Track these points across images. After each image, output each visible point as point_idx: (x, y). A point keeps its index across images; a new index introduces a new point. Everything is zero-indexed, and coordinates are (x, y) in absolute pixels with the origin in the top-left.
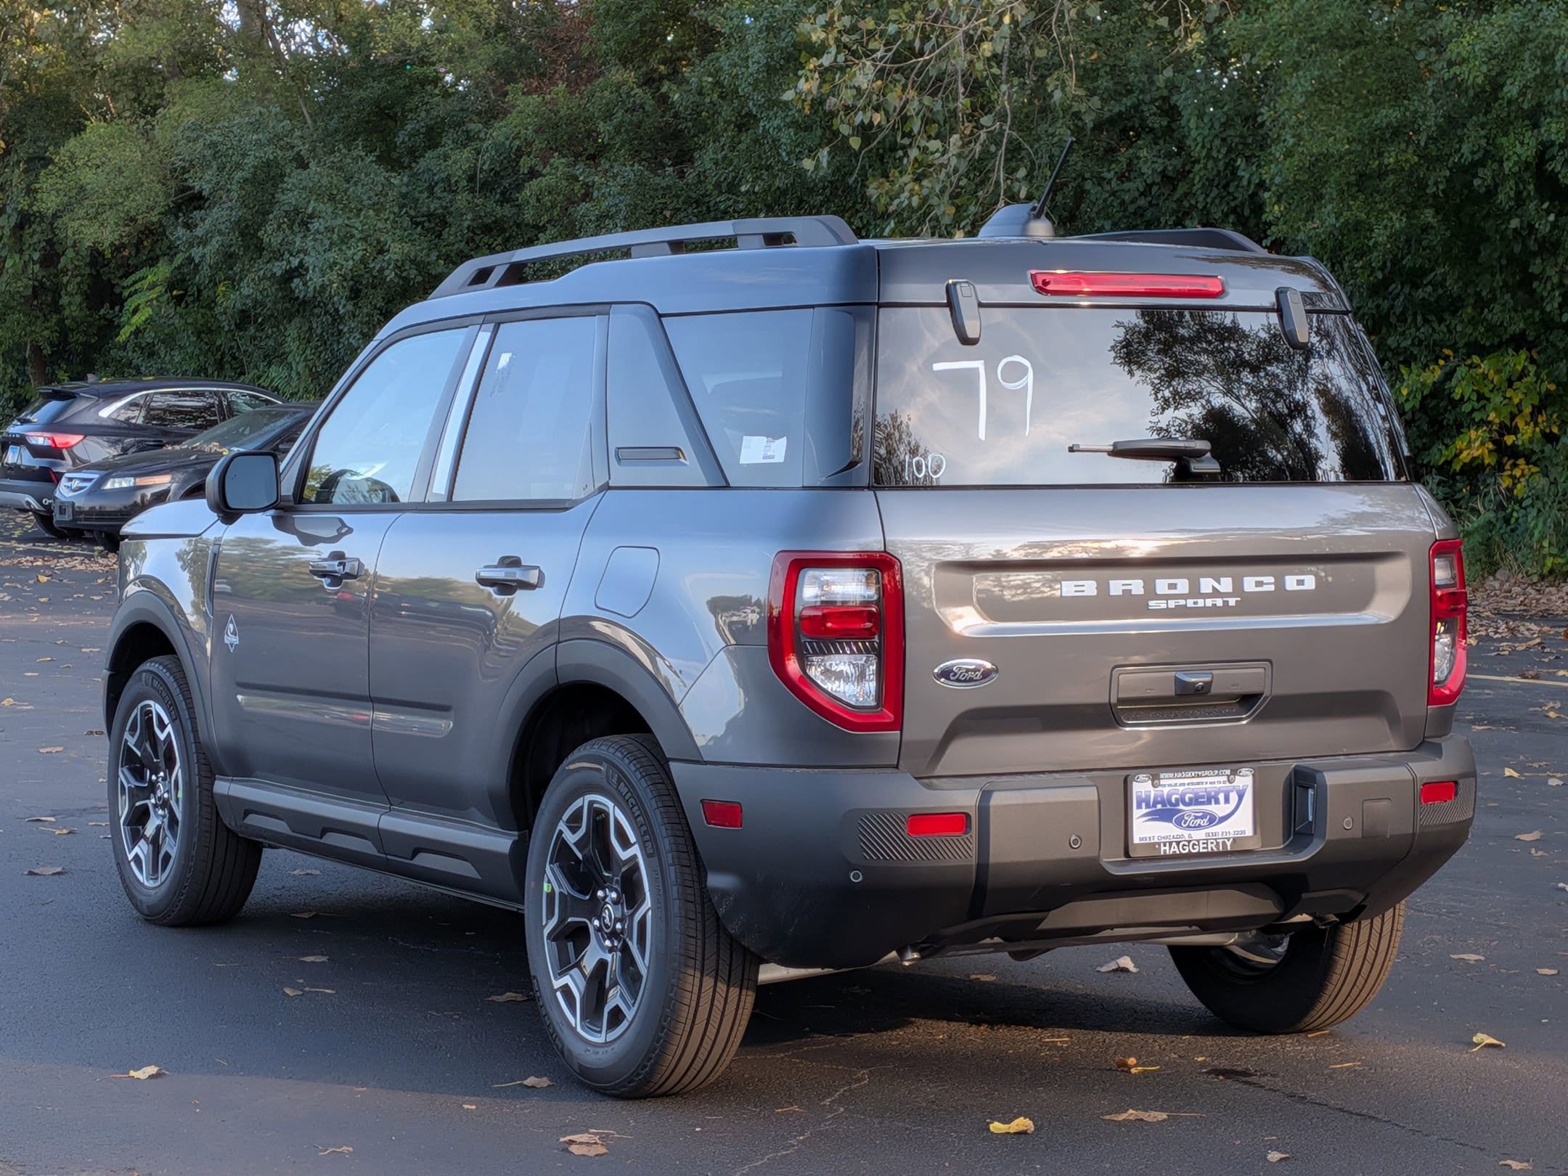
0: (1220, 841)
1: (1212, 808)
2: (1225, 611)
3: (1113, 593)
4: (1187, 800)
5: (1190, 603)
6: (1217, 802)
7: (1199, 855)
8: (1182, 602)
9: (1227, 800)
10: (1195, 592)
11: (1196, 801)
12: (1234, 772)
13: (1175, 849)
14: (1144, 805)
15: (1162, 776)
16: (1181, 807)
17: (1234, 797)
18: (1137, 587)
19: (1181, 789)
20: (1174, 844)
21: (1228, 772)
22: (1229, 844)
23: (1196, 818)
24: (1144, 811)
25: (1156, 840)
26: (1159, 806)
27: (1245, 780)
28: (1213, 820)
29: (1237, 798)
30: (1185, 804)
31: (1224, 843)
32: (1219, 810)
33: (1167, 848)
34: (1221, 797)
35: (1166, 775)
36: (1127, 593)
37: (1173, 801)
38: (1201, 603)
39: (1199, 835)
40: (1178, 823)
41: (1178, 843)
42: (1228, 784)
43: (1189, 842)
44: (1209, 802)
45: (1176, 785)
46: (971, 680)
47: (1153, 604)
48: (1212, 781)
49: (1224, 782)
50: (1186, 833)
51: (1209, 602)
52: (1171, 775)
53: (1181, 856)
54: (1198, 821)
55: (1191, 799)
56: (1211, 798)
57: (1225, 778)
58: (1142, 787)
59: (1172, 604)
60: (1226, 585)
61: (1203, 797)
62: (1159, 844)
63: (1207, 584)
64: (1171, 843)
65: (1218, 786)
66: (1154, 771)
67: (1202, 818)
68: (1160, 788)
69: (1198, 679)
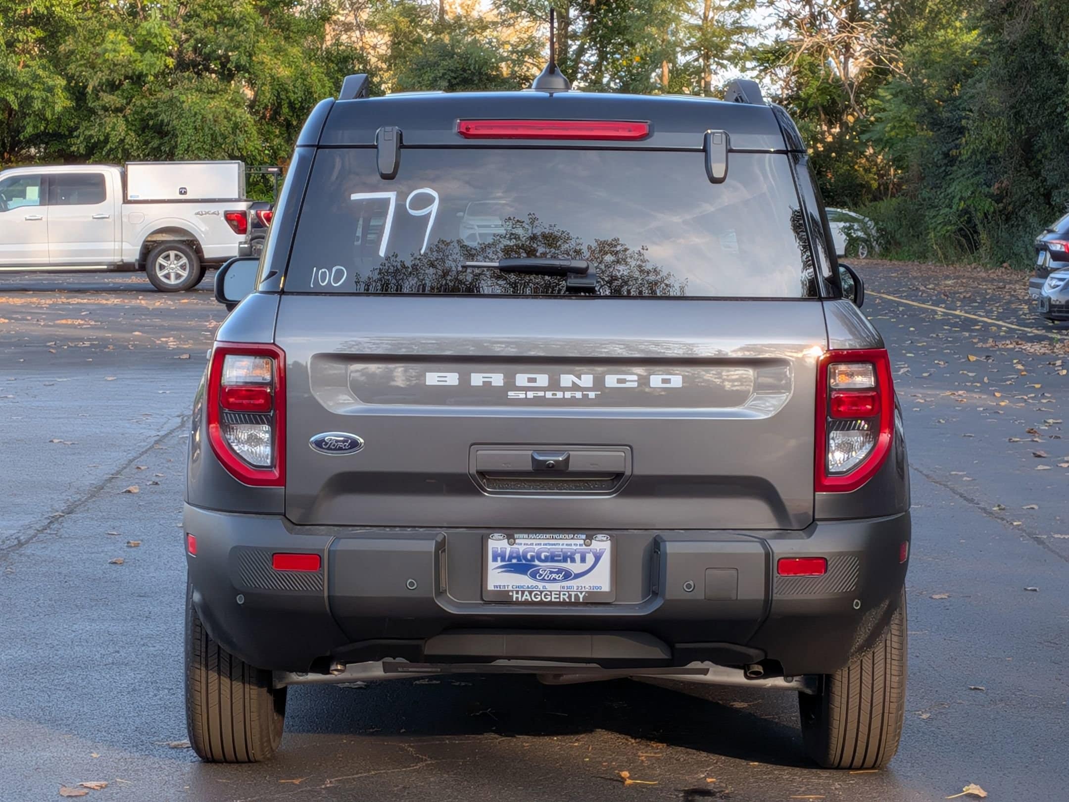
0: (573, 594)
1: (568, 566)
2: (585, 401)
3: (473, 383)
4: (543, 557)
5: (549, 395)
6: (573, 560)
7: (551, 603)
8: (541, 394)
9: (583, 560)
10: (554, 385)
11: (552, 558)
12: (590, 538)
13: (527, 597)
14: (499, 559)
15: (516, 536)
16: (537, 563)
17: (590, 559)
18: (497, 379)
19: (537, 548)
20: (526, 593)
21: (584, 537)
22: (581, 596)
23: (551, 572)
24: (499, 563)
25: (510, 588)
26: (514, 561)
27: (603, 544)
28: (568, 575)
29: (594, 559)
30: (540, 560)
31: (576, 596)
32: (576, 567)
33: (520, 596)
34: (578, 557)
35: (521, 536)
36: (487, 384)
37: (529, 557)
38: (559, 395)
39: (550, 586)
40: (533, 576)
41: (530, 593)
42: (584, 547)
43: (541, 592)
44: (565, 560)
45: (532, 544)
46: (340, 449)
47: (511, 394)
48: (572, 543)
49: (580, 545)
50: (541, 585)
51: (568, 395)
52: (526, 536)
53: (533, 603)
54: (554, 575)
55: (546, 557)
56: (568, 557)
57: (582, 542)
58: (497, 544)
59: (530, 395)
60: (587, 380)
61: (559, 556)
62: (512, 591)
63: (567, 380)
64: (523, 592)
65: (575, 547)
66: (509, 532)
67: (557, 573)
68: (515, 546)
69: (551, 459)
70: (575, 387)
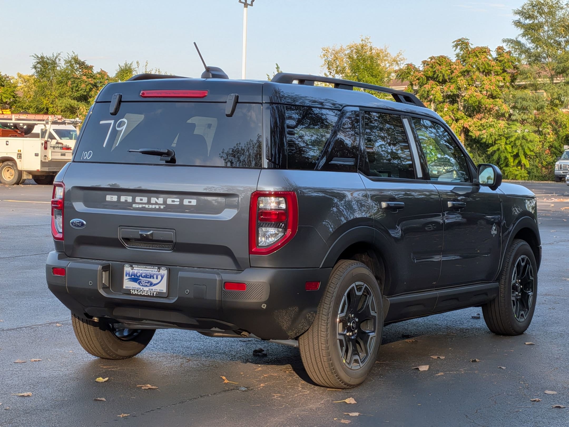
0: (152, 292)
1: (151, 280)
2: (159, 210)
3: (122, 200)
4: (143, 276)
5: (147, 206)
6: (153, 278)
7: (144, 296)
8: (144, 206)
9: (157, 278)
10: (149, 202)
11: (146, 276)
12: (159, 268)
13: (136, 292)
14: (128, 275)
15: (134, 266)
16: (141, 278)
17: (160, 277)
18: (130, 199)
19: (141, 271)
20: (136, 291)
21: (157, 268)
22: (155, 294)
23: (146, 282)
24: (128, 277)
25: (131, 288)
26: (133, 277)
27: (164, 272)
28: (151, 284)
29: (161, 278)
30: (142, 277)
31: (153, 293)
32: (154, 281)
33: (134, 291)
34: (155, 276)
36: (126, 201)
37: (138, 275)
38: (151, 206)
39: (145, 288)
40: (139, 283)
41: (137, 290)
42: (157, 272)
43: (141, 290)
44: (151, 278)
45: (139, 270)
47: (134, 205)
48: (153, 271)
49: (156, 271)
50: (142, 287)
51: (154, 206)
52: (137, 266)
53: (138, 295)
54: (146, 284)
55: (144, 276)
56: (151, 276)
57: (157, 270)
58: (127, 269)
59: (140, 206)
60: (161, 201)
61: (148, 275)
62: (131, 290)
63: (153, 200)
64: (135, 290)
66: (131, 264)
67: (147, 283)
68: (133, 270)
69: (144, 234)
70: (156, 203)
